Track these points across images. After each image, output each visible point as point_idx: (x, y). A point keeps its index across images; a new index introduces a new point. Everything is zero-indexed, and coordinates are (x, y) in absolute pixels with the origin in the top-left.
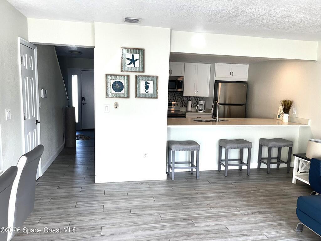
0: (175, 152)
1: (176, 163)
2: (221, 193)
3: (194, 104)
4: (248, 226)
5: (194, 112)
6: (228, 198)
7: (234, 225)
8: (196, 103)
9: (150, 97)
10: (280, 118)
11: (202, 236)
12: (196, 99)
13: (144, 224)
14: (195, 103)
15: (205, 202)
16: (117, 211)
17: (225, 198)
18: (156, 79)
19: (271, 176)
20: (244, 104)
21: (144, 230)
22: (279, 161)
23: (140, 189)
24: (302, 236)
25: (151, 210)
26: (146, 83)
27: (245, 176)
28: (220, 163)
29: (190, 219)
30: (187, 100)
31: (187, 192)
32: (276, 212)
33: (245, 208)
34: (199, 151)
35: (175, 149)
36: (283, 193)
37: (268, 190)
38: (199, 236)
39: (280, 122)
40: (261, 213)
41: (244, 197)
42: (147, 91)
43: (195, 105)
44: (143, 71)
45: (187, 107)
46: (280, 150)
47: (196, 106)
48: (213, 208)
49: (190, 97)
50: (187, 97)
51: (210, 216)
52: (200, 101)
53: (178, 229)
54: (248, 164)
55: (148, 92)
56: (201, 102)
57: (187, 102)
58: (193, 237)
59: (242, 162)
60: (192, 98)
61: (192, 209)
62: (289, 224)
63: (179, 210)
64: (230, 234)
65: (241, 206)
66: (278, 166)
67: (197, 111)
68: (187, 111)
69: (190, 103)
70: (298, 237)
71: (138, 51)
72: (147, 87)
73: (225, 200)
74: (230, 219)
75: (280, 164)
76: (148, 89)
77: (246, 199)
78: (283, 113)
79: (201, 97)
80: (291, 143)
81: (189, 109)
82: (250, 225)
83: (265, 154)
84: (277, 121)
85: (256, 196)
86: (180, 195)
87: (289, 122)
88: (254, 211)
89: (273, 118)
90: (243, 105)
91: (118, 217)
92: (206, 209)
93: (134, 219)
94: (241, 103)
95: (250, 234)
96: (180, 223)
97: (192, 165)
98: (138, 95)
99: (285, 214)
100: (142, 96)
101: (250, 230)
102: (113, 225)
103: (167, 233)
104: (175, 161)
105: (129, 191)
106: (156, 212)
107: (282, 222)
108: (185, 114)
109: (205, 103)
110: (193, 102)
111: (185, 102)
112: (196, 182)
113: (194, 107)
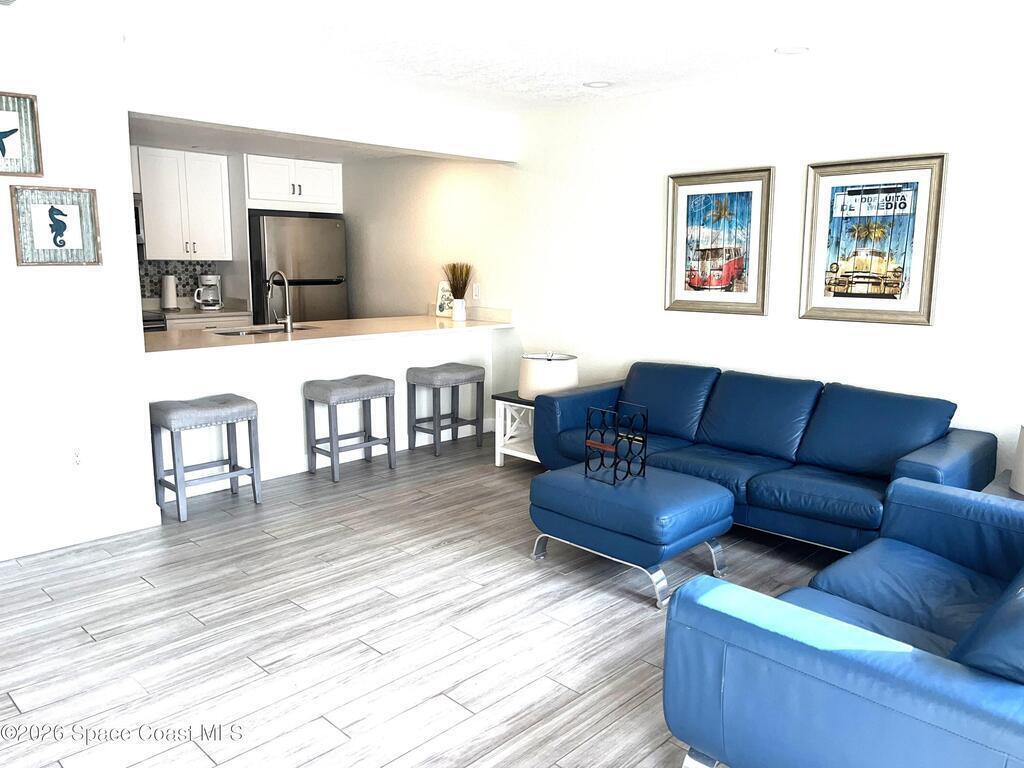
0: (184, 434)
1: (188, 469)
2: (339, 523)
3: (184, 286)
4: (434, 576)
5: (187, 311)
6: (363, 530)
7: (400, 582)
8: (191, 281)
9: (74, 260)
10: (446, 313)
11: (332, 626)
12: (191, 268)
13: (153, 647)
14: (188, 284)
15: (307, 553)
16: (37, 642)
17: (357, 532)
18: (88, 200)
19: (444, 460)
20: (341, 281)
21: (157, 661)
22: (456, 420)
23: (80, 569)
24: (549, 563)
25: (155, 609)
26: (53, 212)
27: (386, 473)
28: (312, 448)
29: (284, 600)
30: (159, 272)
31: (246, 541)
32: (482, 531)
33: (410, 542)
34: (256, 420)
35: (181, 425)
36: (484, 492)
37: (449, 493)
38: (327, 628)
39: (446, 322)
40: (450, 542)
41: (402, 519)
42: (59, 239)
43: (188, 288)
44: (39, 171)
45: (160, 296)
46: (455, 391)
47: (193, 291)
48: (333, 560)
49: (167, 262)
50: (158, 262)
51: (334, 579)
52: (202, 274)
53: (262, 629)
54: (389, 440)
55: (63, 243)
56: (209, 277)
57: (161, 281)
58: (310, 634)
59: (370, 436)
60: (175, 267)
61: (281, 577)
62: (515, 548)
63: (243, 589)
64: (400, 602)
65: (400, 540)
66: (455, 433)
67: (197, 308)
68: (166, 310)
69: (171, 282)
70: (541, 568)
71: (13, 102)
72: (58, 228)
73: (358, 536)
74: (387, 572)
75: (460, 428)
76: (62, 235)
77: (408, 521)
78: (452, 297)
79: (206, 262)
80: (480, 372)
81: (172, 301)
82: (438, 572)
83: (424, 409)
84: (438, 321)
85: (427, 511)
86: (225, 553)
87: (467, 320)
88: (437, 541)
89: (427, 315)
90: (338, 282)
91: (49, 654)
92: (317, 566)
93: (111, 646)
94: (334, 277)
95: (444, 589)
96: (262, 615)
97: (234, 468)
98: (28, 255)
99: (500, 531)
100: (42, 259)
101: (439, 581)
102: (45, 679)
103: (234, 647)
104: (187, 463)
105: (44, 582)
106: (173, 610)
107: (502, 547)
108: (163, 320)
109: (222, 282)
110: (180, 279)
111: (151, 281)
112: (256, 512)
113: (185, 295)
